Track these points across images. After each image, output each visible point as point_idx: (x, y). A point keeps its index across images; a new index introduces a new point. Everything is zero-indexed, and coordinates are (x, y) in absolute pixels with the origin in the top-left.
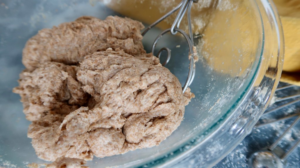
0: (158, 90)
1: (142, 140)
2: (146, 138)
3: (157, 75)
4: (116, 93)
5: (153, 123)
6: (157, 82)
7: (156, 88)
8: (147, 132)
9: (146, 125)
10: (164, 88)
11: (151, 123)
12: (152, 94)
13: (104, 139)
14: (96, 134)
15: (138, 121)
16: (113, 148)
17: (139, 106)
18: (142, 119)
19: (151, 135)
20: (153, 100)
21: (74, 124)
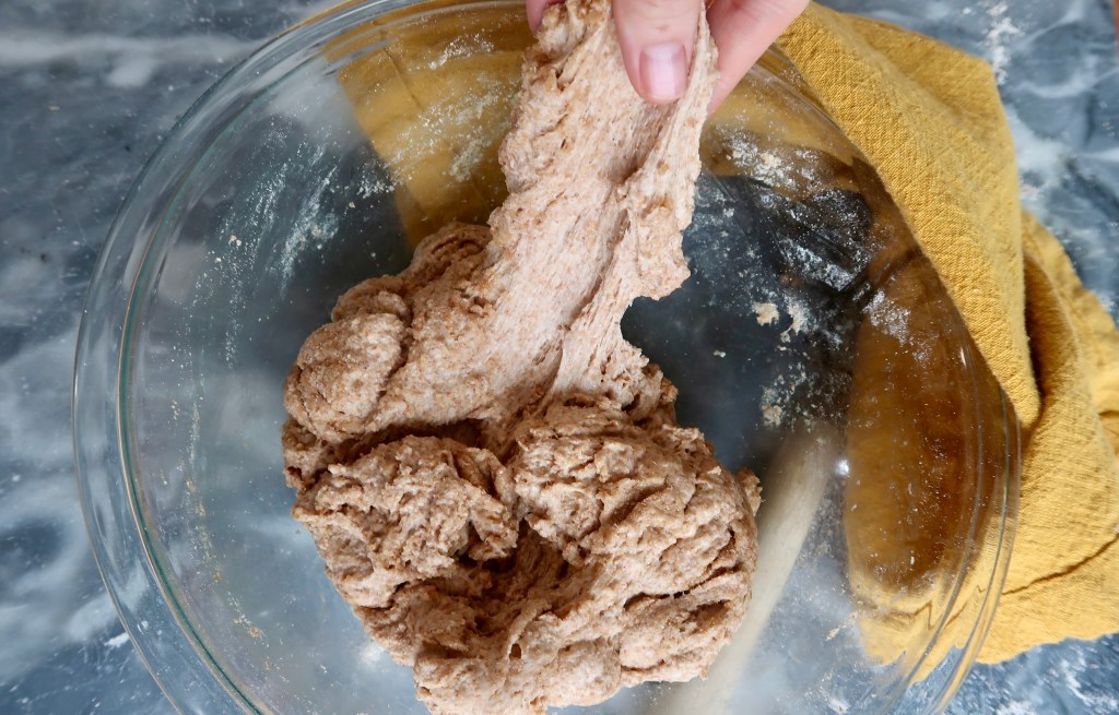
0: (719, 541)
1: (662, 662)
2: (677, 658)
3: (716, 506)
4: (633, 556)
5: (700, 625)
6: (714, 522)
7: (716, 536)
8: (683, 645)
9: (682, 630)
10: (729, 535)
11: (693, 625)
12: (705, 549)
13: (588, 670)
14: (572, 658)
15: (664, 618)
16: (605, 689)
17: (672, 575)
18: (673, 614)
19: (691, 652)
20: (706, 562)
21: (534, 643)
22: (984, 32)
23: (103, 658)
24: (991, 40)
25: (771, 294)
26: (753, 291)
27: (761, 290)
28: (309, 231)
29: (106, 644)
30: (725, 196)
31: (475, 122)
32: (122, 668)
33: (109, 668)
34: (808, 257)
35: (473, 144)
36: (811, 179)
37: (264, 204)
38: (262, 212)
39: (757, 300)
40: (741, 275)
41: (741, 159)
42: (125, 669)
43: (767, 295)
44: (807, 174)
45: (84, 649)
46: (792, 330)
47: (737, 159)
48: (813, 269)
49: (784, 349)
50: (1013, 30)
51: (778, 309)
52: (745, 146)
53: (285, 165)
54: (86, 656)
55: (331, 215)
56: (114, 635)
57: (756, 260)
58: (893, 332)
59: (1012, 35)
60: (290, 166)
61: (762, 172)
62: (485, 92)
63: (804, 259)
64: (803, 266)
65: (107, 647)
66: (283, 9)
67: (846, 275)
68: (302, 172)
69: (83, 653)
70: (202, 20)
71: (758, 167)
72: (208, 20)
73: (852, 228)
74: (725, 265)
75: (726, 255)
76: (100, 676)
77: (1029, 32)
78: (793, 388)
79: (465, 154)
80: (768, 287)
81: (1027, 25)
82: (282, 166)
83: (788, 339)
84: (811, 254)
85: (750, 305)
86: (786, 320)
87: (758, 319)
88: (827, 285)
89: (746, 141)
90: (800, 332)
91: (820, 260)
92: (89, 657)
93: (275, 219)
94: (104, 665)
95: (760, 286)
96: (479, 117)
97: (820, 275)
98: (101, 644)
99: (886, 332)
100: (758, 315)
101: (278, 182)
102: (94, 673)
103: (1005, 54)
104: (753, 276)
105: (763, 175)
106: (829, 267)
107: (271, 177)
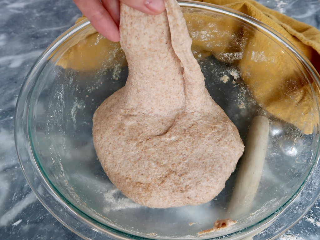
22: (275, 6)
23: (12, 230)
24: (278, 7)
25: (223, 72)
26: (218, 75)
27: (220, 73)
28: (77, 107)
29: (12, 225)
30: (196, 52)
31: (114, 59)
32: (18, 232)
33: (14, 233)
34: (228, 55)
35: (116, 67)
36: (217, 32)
37: (60, 98)
38: (60, 101)
39: (220, 77)
40: (212, 72)
41: (195, 37)
42: (19, 232)
43: (223, 74)
44: (216, 31)
45: (5, 227)
46: (235, 79)
47: (194, 38)
48: (231, 58)
49: (235, 86)
50: (284, 4)
51: (228, 76)
52: (194, 33)
53: (62, 85)
54: (6, 230)
55: (82, 101)
56: (15, 222)
57: (214, 65)
58: (262, 60)
59: (284, 5)
60: (64, 85)
61: (203, 38)
62: (114, 48)
63: (227, 57)
64: (228, 59)
65: (13, 226)
67: (241, 53)
68: (68, 86)
69: (5, 229)
70: (36, 47)
71: (201, 37)
72: (38, 47)
73: (235, 39)
74: (206, 72)
75: (205, 69)
76: (11, 236)
77: (290, 3)
78: (244, 95)
79: (115, 71)
80: (222, 71)
81: (289, 1)
82: (61, 85)
83: (235, 83)
84: (229, 54)
85: (219, 79)
86: (232, 77)
87: (224, 82)
88: (237, 60)
89: (194, 31)
90: (237, 78)
91: (232, 54)
92: (7, 230)
93: (65, 103)
94: (12, 232)
95: (219, 72)
96: (115, 57)
97: (234, 58)
98: (11, 225)
99: (260, 62)
100: (223, 81)
101: (62, 91)
102: (9, 235)
103: (283, 10)
104: (216, 70)
105: (204, 39)
106: (235, 54)
107: (59, 89)
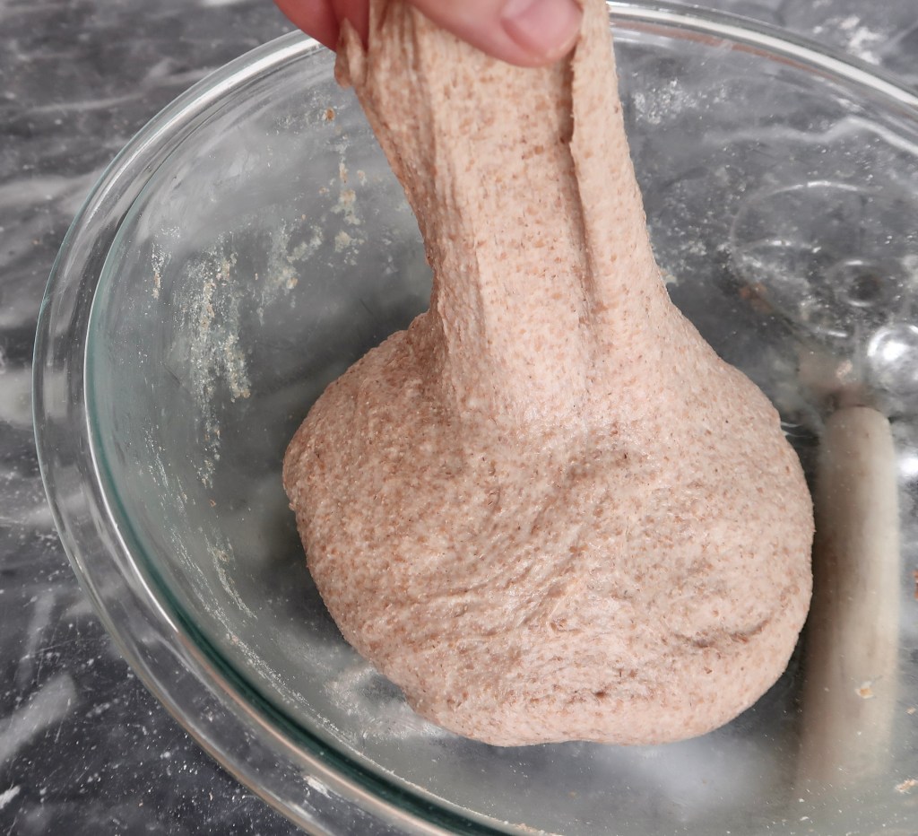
22: (844, 42)
24: (853, 48)
50: (873, 36)
59: (874, 42)
66: (108, 145)
70: (26, 167)
72: (32, 167)
77: (892, 35)
81: (886, 30)
103: (874, 56)
